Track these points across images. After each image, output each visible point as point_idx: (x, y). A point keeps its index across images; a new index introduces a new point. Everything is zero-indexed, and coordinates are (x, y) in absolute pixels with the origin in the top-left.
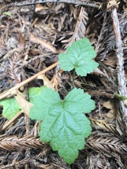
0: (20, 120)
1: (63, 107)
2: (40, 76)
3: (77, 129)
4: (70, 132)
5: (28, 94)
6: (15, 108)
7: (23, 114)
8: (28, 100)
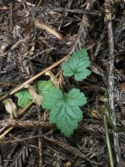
0: (31, 109)
1: (65, 102)
2: (47, 72)
3: (74, 116)
4: (68, 118)
5: (37, 88)
6: (27, 99)
7: (34, 104)
8: (38, 93)
